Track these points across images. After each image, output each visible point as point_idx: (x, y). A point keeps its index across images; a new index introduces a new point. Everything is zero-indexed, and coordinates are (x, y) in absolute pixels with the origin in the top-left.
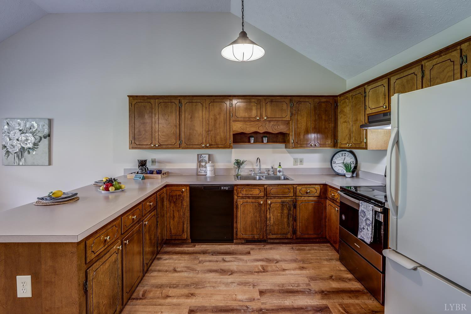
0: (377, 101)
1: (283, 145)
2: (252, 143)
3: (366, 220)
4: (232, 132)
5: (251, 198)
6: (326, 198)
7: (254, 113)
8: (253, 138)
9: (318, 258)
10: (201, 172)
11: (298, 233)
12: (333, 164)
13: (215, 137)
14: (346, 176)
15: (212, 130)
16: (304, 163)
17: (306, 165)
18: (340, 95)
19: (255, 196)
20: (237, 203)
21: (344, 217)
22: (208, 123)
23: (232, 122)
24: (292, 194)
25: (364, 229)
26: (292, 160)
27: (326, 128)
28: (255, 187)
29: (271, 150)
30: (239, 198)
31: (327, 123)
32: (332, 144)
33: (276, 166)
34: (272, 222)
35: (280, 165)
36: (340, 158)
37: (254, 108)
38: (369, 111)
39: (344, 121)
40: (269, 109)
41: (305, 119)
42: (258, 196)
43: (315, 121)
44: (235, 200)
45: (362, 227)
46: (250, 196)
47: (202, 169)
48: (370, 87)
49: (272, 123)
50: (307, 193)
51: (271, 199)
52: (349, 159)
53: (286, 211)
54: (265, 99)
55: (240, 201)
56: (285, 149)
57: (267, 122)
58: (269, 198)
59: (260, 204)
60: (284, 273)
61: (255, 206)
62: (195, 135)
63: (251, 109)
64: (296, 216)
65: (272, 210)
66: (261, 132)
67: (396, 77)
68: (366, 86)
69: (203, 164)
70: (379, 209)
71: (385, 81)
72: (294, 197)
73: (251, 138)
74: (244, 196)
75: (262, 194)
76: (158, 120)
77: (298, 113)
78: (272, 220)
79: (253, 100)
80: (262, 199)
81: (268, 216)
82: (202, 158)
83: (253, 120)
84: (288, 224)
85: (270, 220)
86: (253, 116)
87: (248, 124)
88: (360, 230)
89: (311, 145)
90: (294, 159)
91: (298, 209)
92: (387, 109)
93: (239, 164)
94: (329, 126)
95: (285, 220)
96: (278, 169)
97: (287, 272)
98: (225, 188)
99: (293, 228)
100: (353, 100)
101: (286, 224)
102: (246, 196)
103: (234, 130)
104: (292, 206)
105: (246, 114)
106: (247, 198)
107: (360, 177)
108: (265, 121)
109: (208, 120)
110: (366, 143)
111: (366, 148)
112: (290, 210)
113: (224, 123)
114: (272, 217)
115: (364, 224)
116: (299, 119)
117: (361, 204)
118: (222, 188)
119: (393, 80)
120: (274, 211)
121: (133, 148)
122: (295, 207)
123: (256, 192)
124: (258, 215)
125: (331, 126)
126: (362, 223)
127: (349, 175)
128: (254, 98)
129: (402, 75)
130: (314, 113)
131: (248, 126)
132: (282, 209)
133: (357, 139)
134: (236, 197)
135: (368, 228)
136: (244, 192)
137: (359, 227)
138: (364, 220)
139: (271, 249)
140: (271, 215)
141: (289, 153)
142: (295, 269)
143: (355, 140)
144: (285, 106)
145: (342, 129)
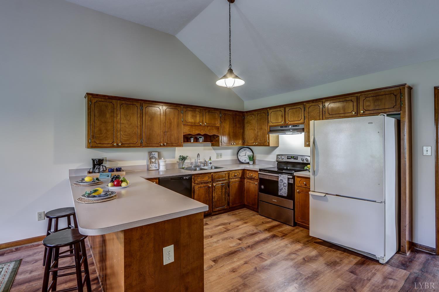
0: (277, 119)
1: (210, 143)
2: (192, 143)
3: (283, 184)
4: (183, 134)
5: (203, 183)
6: (244, 178)
7: (198, 119)
8: (193, 139)
9: (247, 216)
10: (152, 168)
11: (231, 204)
12: (239, 157)
13: (170, 137)
14: (250, 163)
15: (168, 132)
16: (223, 157)
17: (224, 158)
18: (247, 112)
19: (206, 181)
20: (194, 189)
21: (263, 187)
22: (165, 125)
23: (183, 125)
24: (227, 178)
25: (282, 189)
26: (215, 155)
27: (239, 132)
28: (205, 175)
29: (203, 148)
30: (195, 184)
31: (239, 129)
32: (242, 143)
33: (207, 160)
34: (216, 199)
35: (210, 159)
36: (243, 153)
37: (198, 116)
38: (271, 124)
39: (251, 128)
40: (207, 117)
41: (228, 126)
42: (207, 181)
43: (234, 127)
44: (193, 186)
45: (281, 188)
46: (203, 182)
47: (152, 165)
48: (271, 111)
49: (209, 128)
50: (235, 176)
51: (215, 182)
52: (249, 153)
53: (224, 190)
54: (205, 110)
55: (196, 187)
56: (211, 147)
57: (206, 127)
58: (214, 182)
59: (209, 187)
60: (239, 228)
61: (206, 189)
62: (154, 135)
63: (196, 117)
64: (229, 192)
65: (216, 190)
66: (202, 134)
67: (289, 108)
68: (268, 109)
69: (153, 160)
70: (291, 177)
71: (282, 109)
72: (228, 180)
73: (191, 139)
74: (199, 182)
75: (210, 180)
76: (120, 120)
77: (224, 121)
78: (216, 197)
79: (197, 110)
80: (210, 183)
81: (214, 195)
82: (152, 156)
83: (197, 125)
84: (225, 198)
85: (215, 198)
86: (197, 122)
87: (194, 128)
88: (280, 191)
89: (232, 144)
90: (217, 154)
91: (230, 187)
92: (284, 124)
93: (183, 159)
94: (241, 131)
95: (224, 196)
96: (209, 162)
97: (240, 227)
98: (186, 178)
99: (228, 201)
100: (258, 116)
101: (224, 199)
102: (200, 182)
103: (184, 132)
104: (227, 186)
105: (193, 119)
106: (200, 184)
107: (256, 164)
108: (205, 126)
109: (164, 123)
110: (269, 143)
111: (269, 146)
112: (226, 189)
113: (177, 126)
114: (216, 196)
115: (282, 186)
116: (225, 126)
117: (280, 176)
118: (184, 178)
119: (287, 109)
120: (217, 191)
121: (92, 147)
122: (229, 187)
123: (206, 179)
124: (207, 196)
125: (241, 132)
126: (281, 186)
127: (251, 163)
128: (198, 108)
129: (293, 107)
130: (233, 122)
131: (194, 129)
132: (222, 189)
133: (261, 140)
134: (193, 184)
135: (286, 188)
136: (199, 180)
137: (279, 189)
138: (282, 184)
139: (217, 218)
140: (216, 194)
141: (214, 149)
142: (243, 224)
143: (260, 140)
144: (217, 115)
145: (249, 134)
